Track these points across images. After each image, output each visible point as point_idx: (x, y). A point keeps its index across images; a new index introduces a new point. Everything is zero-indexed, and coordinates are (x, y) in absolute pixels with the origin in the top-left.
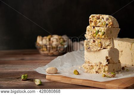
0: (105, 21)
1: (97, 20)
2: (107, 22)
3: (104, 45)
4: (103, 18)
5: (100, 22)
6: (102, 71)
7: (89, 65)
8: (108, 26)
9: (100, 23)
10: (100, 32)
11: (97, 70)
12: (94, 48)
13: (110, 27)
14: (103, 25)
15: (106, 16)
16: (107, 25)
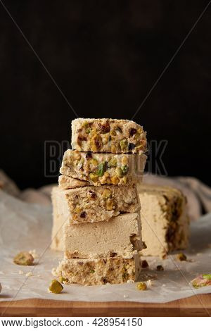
0: (125, 138)
1: (102, 136)
2: (131, 140)
3: (122, 203)
4: (120, 129)
5: (110, 139)
6: (118, 275)
7: (81, 264)
8: (134, 151)
9: (111, 143)
10: (110, 167)
11: (104, 276)
12: (98, 214)
13: (141, 152)
14: (119, 146)
15: (128, 124)
16: (131, 147)
